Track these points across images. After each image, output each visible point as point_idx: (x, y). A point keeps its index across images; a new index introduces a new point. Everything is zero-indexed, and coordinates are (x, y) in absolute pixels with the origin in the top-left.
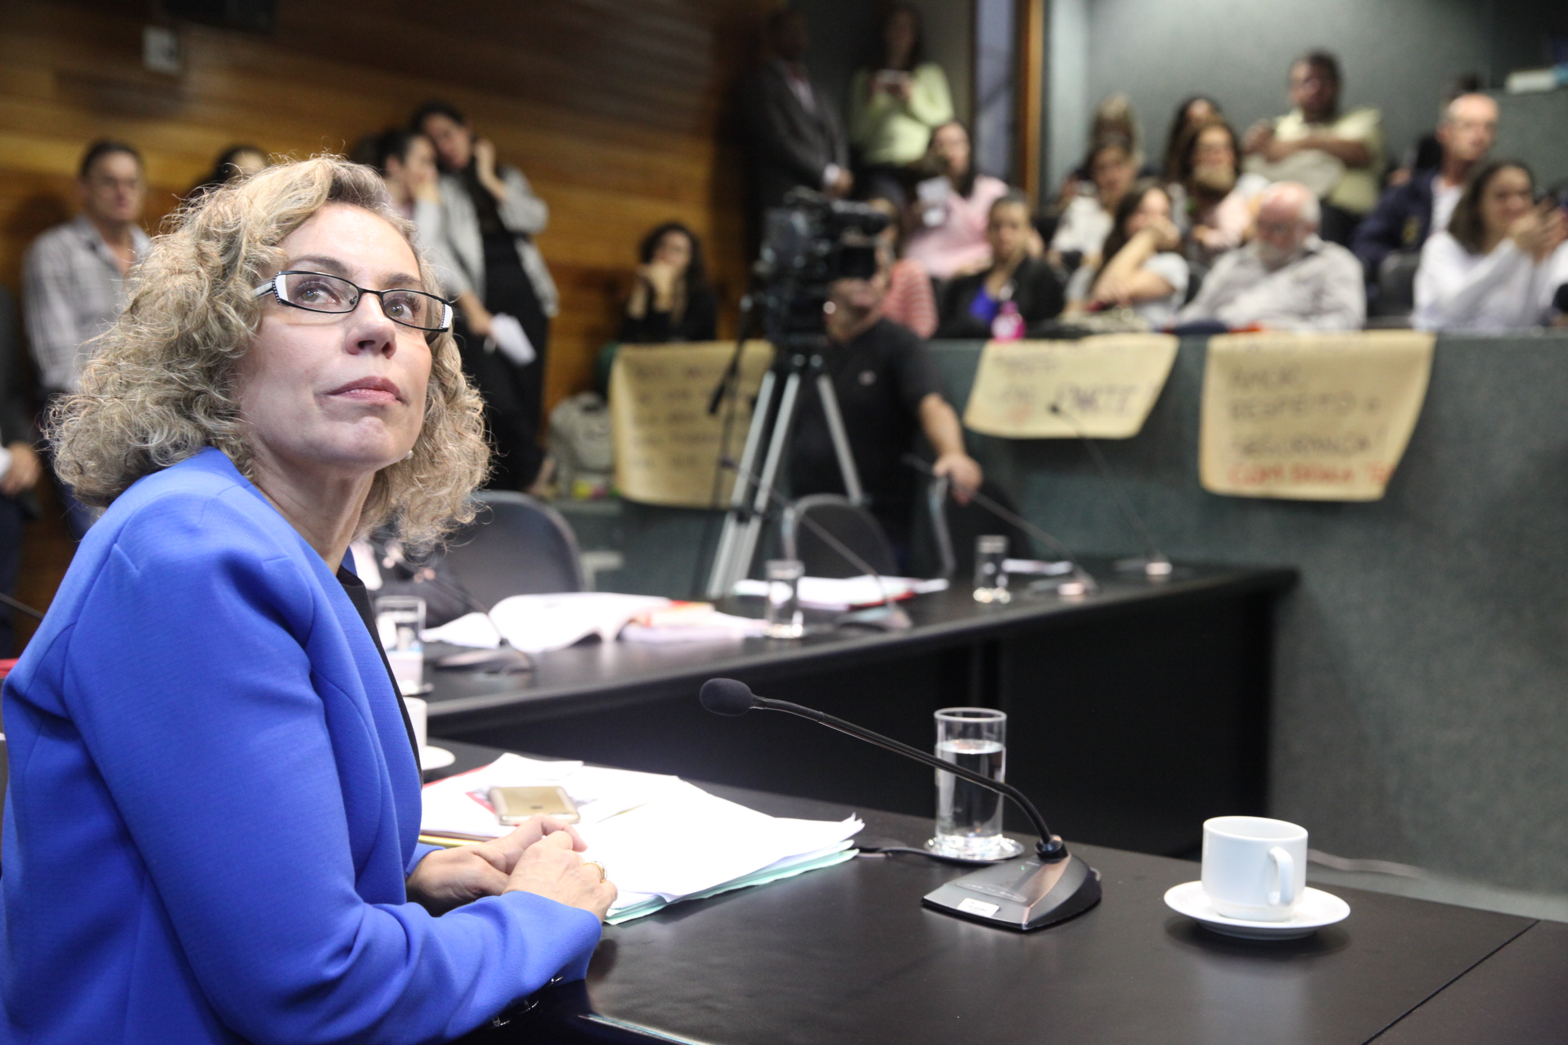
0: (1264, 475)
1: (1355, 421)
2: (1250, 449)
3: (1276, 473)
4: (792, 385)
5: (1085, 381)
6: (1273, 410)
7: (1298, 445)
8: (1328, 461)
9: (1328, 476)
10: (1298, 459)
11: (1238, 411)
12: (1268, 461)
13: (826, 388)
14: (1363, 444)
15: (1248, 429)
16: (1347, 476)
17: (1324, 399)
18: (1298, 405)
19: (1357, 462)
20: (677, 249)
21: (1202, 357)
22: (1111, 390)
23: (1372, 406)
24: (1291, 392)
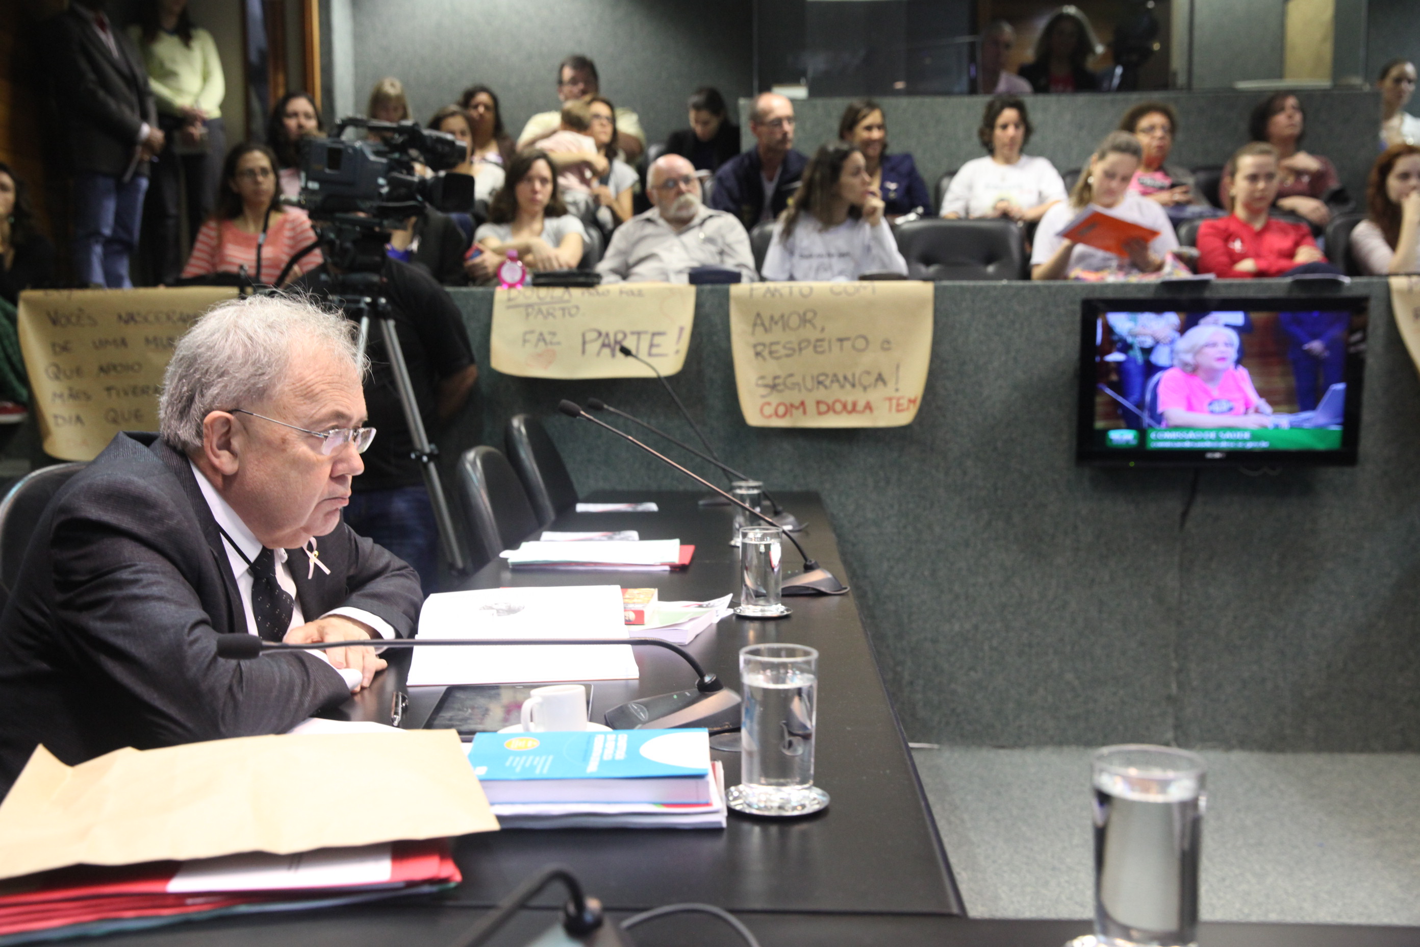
0: (790, 409)
1: (870, 359)
2: (773, 386)
3: (802, 407)
8: (849, 395)
9: (851, 409)
10: (821, 394)
11: (759, 352)
12: (794, 397)
14: (880, 380)
15: (772, 368)
16: (869, 408)
17: (841, 340)
18: (817, 346)
19: (875, 395)
21: (724, 301)
23: (886, 345)
24: (810, 333)
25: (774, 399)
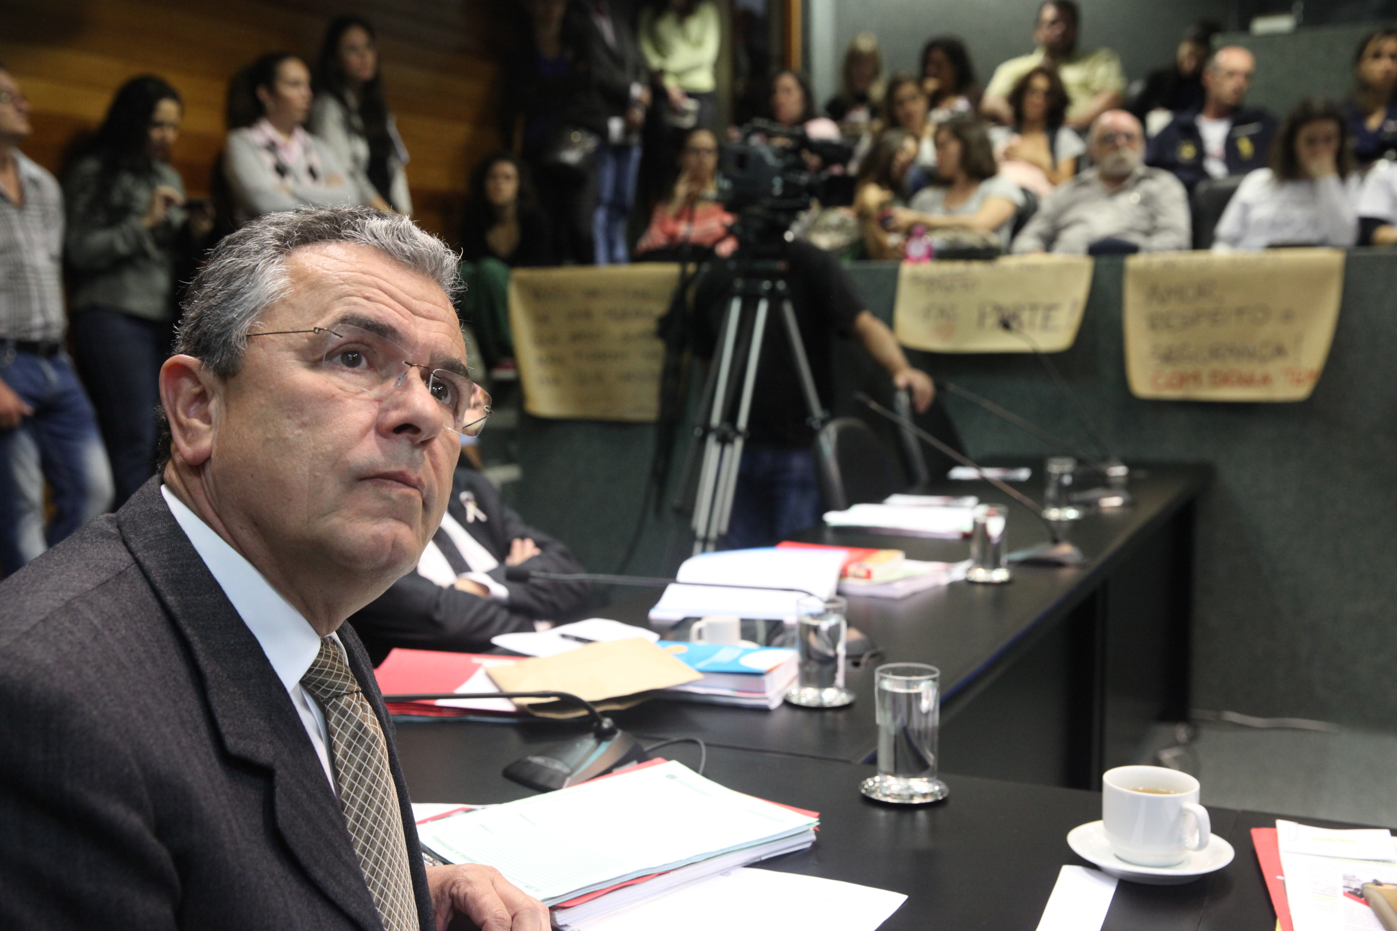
0: (1183, 380)
1: (1270, 330)
2: (1168, 357)
3: (1196, 378)
4: (763, 308)
5: (1008, 299)
6: (1191, 321)
7: (1215, 353)
8: (1246, 367)
9: (1248, 381)
10: (1216, 365)
11: (1154, 323)
12: (1188, 368)
13: (788, 311)
14: (1280, 351)
15: (1166, 339)
16: (1266, 380)
17: (1240, 312)
18: (1215, 317)
19: (1274, 368)
20: (507, 177)
21: (1119, 274)
22: (1034, 308)
23: (1288, 316)
24: (1207, 305)
25: (1168, 370)
